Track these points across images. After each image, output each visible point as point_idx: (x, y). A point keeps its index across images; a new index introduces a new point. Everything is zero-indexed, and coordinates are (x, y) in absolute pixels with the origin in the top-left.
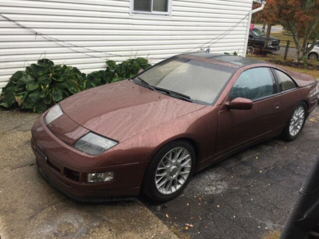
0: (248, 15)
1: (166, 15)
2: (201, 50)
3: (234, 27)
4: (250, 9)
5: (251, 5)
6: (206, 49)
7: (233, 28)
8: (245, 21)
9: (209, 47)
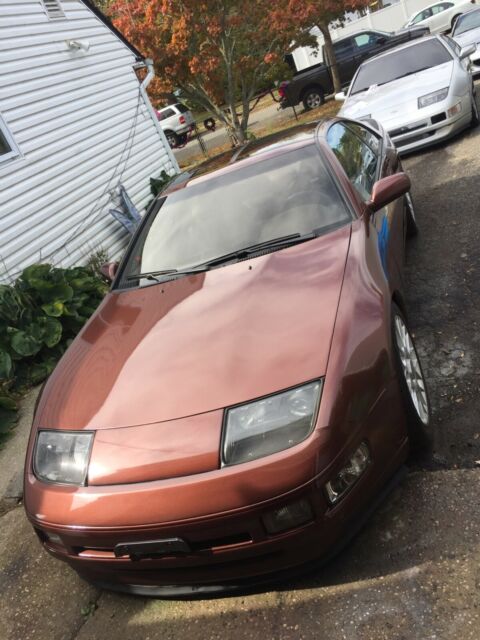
0: (140, 95)
1: (13, 158)
2: (112, 194)
3: (133, 126)
4: (137, 83)
5: (133, 76)
6: (118, 190)
7: (133, 129)
8: (143, 107)
9: (119, 183)
